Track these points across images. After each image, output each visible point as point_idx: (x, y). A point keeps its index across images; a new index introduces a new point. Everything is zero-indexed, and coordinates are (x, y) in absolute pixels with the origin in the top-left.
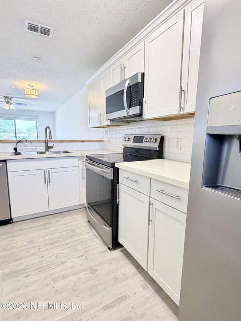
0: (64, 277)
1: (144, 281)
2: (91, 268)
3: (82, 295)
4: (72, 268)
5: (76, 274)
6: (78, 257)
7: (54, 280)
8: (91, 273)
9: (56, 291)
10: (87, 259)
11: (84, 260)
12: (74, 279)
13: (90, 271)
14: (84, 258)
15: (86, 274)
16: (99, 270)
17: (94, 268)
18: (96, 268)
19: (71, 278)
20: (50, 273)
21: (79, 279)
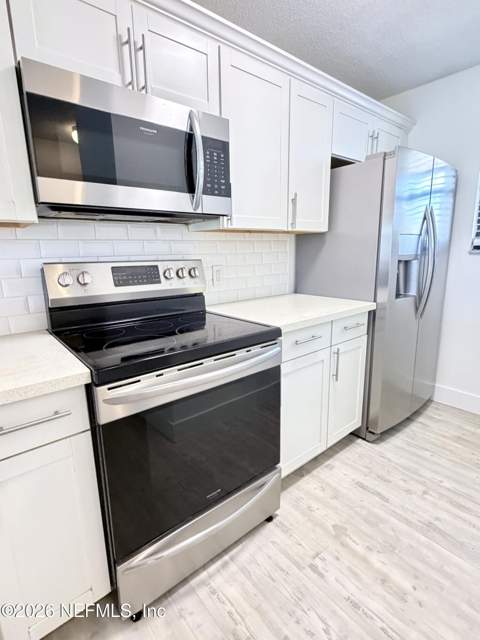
0: (384, 580)
1: (322, 466)
2: (336, 537)
3: (392, 533)
4: (356, 575)
5: (365, 560)
6: (321, 575)
7: (402, 596)
8: (347, 535)
9: (416, 577)
10: (317, 555)
11: (323, 560)
12: (375, 559)
13: (344, 537)
14: (318, 562)
15: (354, 541)
16: (333, 523)
17: (333, 533)
18: (331, 528)
19: (378, 565)
20: (396, 620)
21: (371, 550)
